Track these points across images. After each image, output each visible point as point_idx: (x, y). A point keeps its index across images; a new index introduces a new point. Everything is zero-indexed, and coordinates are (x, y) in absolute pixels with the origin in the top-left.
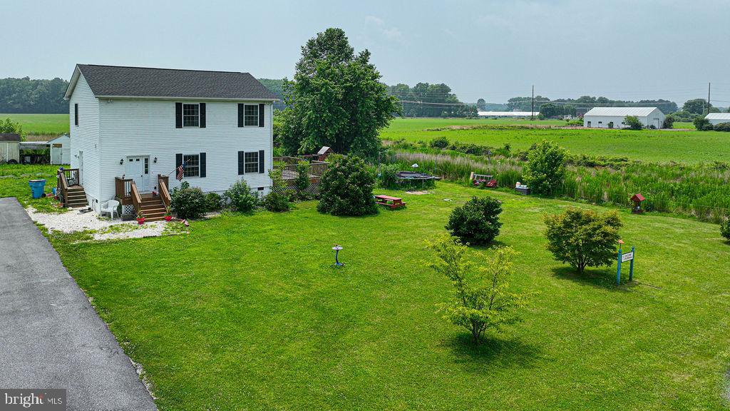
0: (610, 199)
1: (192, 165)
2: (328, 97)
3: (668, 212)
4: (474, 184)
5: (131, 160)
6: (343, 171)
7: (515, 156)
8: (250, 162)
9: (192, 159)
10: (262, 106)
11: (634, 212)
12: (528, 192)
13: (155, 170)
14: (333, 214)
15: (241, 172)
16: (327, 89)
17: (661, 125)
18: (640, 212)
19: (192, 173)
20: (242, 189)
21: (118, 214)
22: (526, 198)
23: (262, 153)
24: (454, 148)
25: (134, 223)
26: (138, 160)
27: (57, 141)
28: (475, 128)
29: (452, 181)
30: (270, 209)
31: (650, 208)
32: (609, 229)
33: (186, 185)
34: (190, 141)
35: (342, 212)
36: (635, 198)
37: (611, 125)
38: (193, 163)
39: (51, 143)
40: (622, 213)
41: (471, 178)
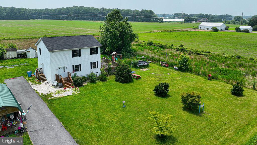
0: (202, 74)
1: (77, 68)
2: (115, 35)
3: (218, 79)
4: (161, 65)
5: (60, 68)
6: (122, 69)
7: (175, 49)
8: (94, 65)
9: (77, 66)
10: (97, 48)
11: (209, 79)
12: (178, 70)
13: (67, 71)
14: (120, 82)
15: (91, 68)
16: (114, 33)
17: (224, 29)
18: (210, 80)
19: (77, 70)
20: (92, 73)
21: (57, 85)
22: (177, 72)
23: (97, 62)
24: (155, 45)
25: (62, 89)
26: (62, 68)
28: (162, 31)
29: (155, 63)
30: (101, 81)
31: (213, 78)
32: (197, 100)
33: (76, 74)
34: (77, 61)
35: (123, 82)
36: (209, 75)
37: (208, 29)
38: (77, 67)
39: (27, 51)
40: (205, 79)
41: (160, 63)
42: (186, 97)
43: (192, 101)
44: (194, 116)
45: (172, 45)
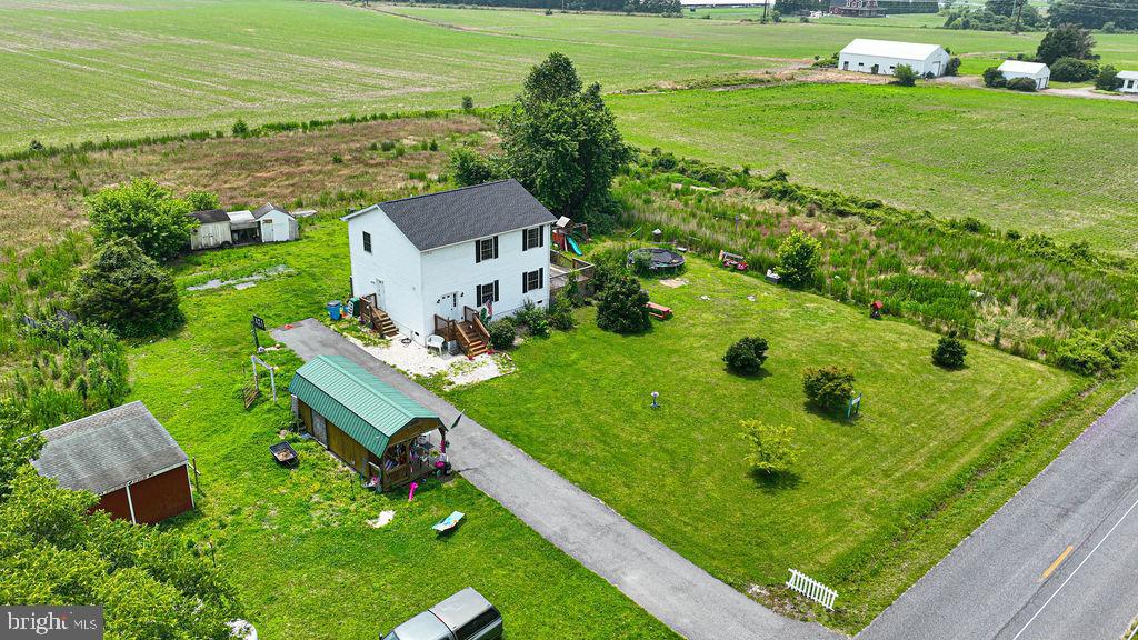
0: (853, 297)
3: (901, 316)
4: (724, 265)
5: (444, 298)
6: (623, 294)
7: (757, 189)
8: (532, 280)
9: (488, 288)
10: (542, 227)
12: (778, 282)
13: (462, 303)
14: (616, 332)
15: (525, 291)
16: (563, 146)
17: (942, 69)
18: (877, 317)
19: (488, 299)
20: (528, 307)
21: (445, 347)
22: (775, 289)
23: (541, 270)
24: (683, 171)
25: (461, 357)
26: (449, 296)
27: (266, 217)
30: (558, 328)
31: (887, 311)
34: (487, 272)
35: (625, 331)
37: (875, 69)
38: (489, 291)
39: (261, 219)
40: (862, 316)
41: (720, 258)
42: (818, 380)
43: (834, 390)
44: (834, 425)
45: (746, 171)
